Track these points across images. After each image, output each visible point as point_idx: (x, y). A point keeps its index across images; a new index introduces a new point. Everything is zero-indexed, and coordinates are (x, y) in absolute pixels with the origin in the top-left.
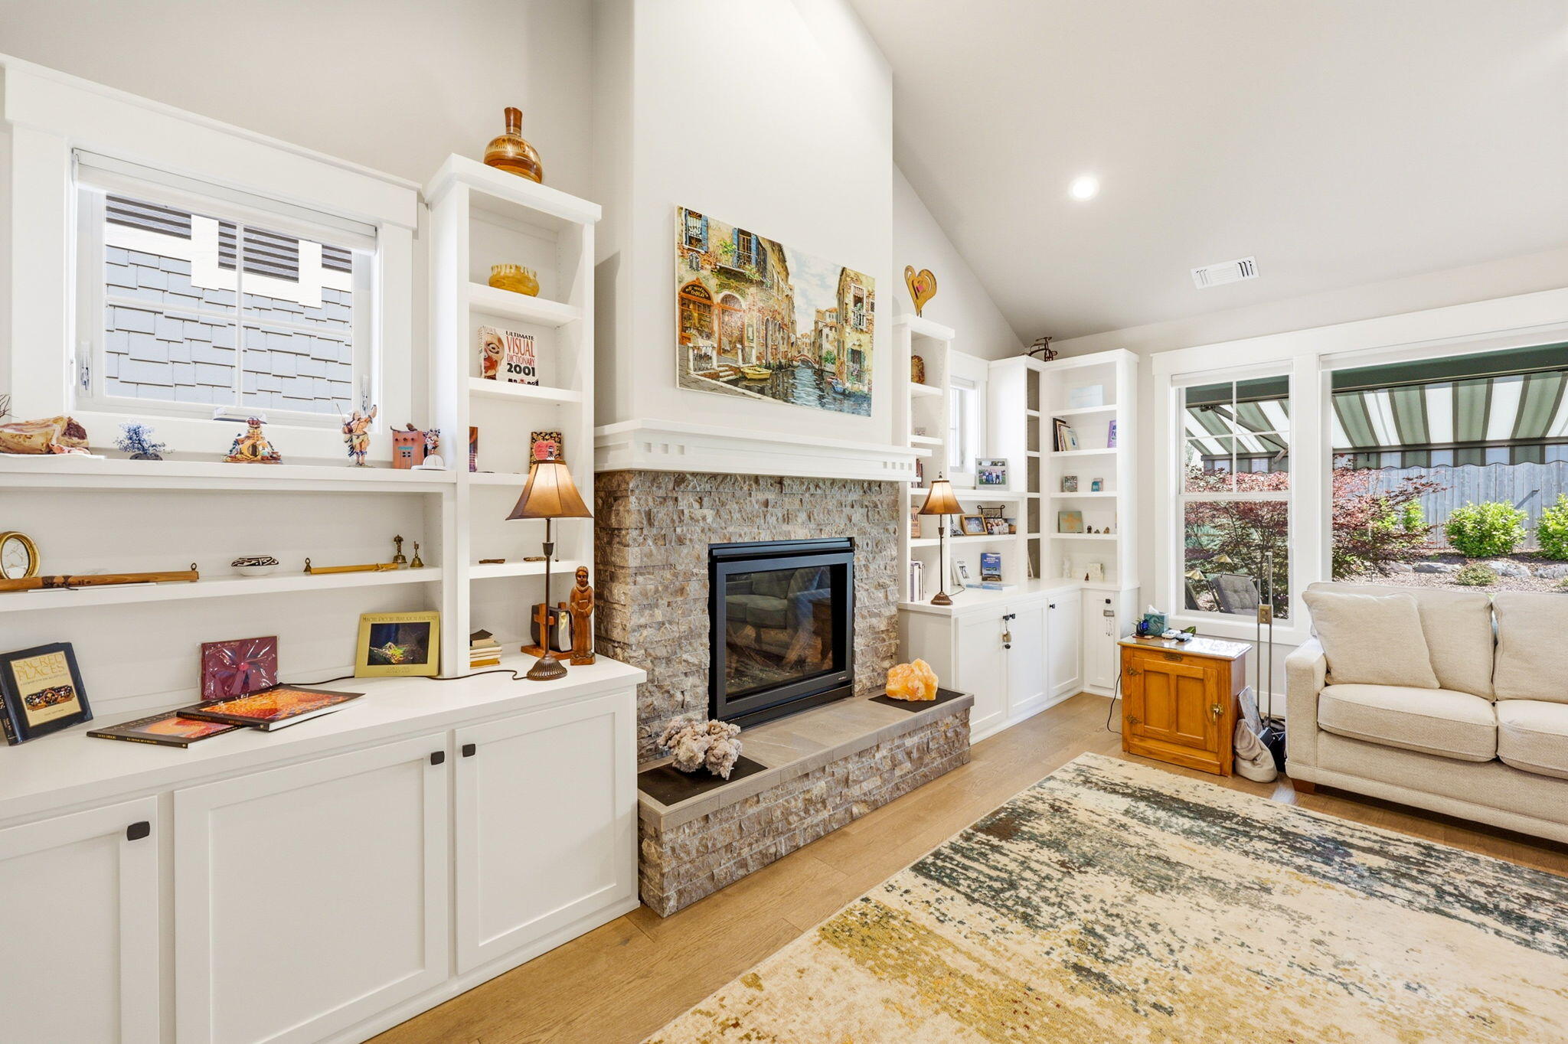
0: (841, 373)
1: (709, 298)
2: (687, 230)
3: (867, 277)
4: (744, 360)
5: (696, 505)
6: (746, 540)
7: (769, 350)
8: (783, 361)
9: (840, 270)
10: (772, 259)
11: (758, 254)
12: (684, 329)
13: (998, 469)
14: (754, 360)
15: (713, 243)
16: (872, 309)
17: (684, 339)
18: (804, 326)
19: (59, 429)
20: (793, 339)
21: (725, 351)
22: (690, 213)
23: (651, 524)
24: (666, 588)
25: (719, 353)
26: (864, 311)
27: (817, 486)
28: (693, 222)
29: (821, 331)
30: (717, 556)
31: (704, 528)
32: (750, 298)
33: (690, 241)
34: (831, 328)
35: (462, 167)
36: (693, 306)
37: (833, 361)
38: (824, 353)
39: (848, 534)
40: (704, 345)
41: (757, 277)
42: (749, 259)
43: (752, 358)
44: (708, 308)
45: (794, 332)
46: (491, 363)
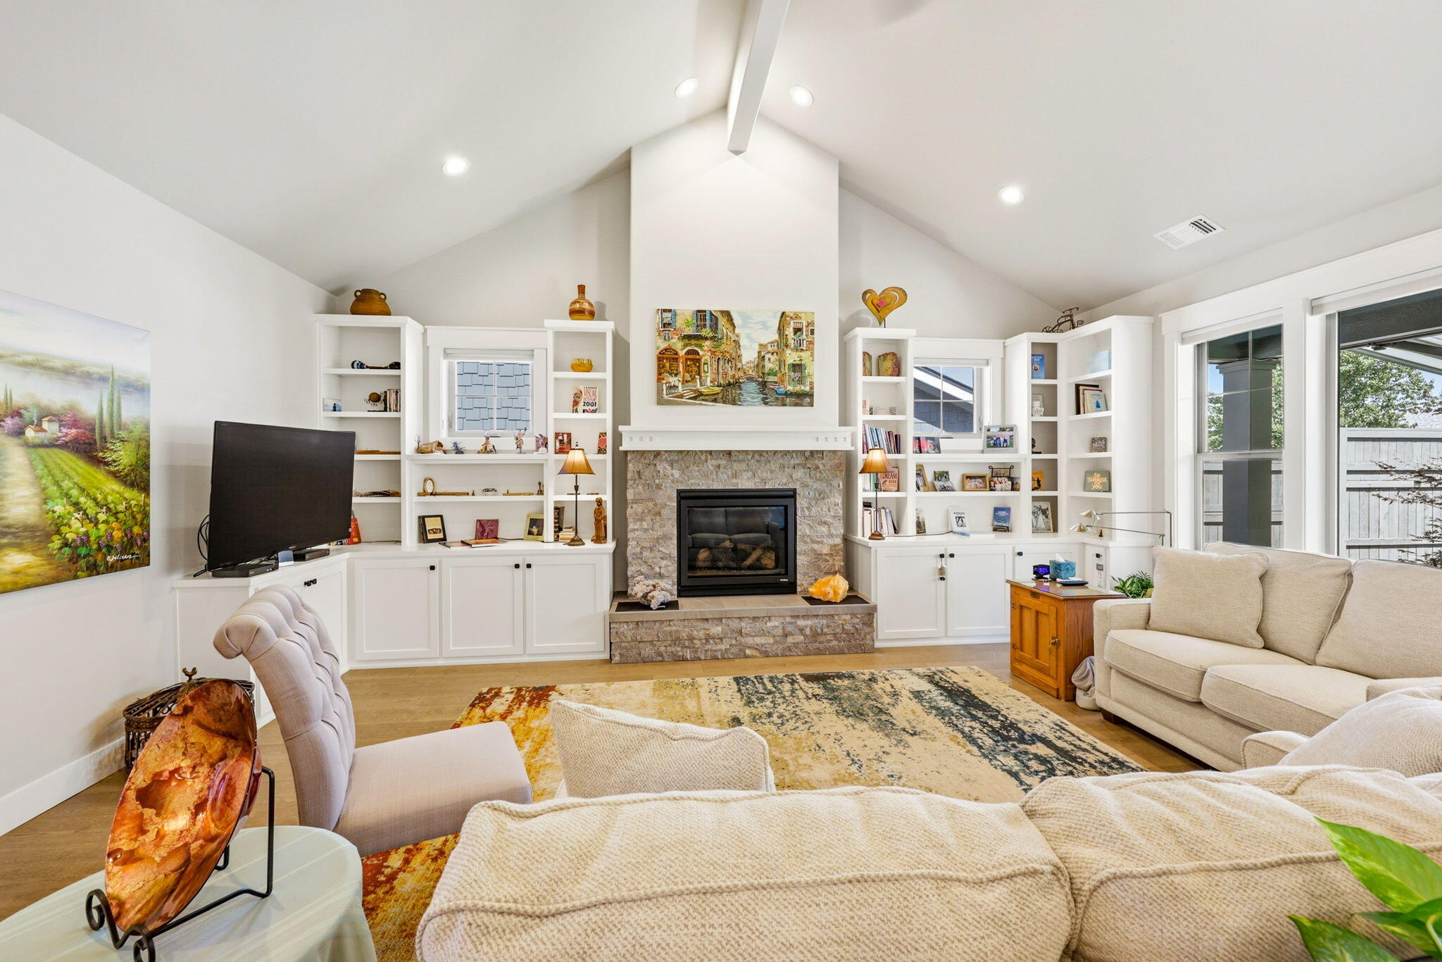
0: (782, 381)
1: (677, 354)
2: (662, 320)
3: (805, 313)
4: (701, 385)
5: (668, 468)
6: (703, 488)
7: (720, 376)
8: (731, 381)
9: (780, 314)
10: (722, 322)
11: (711, 321)
12: (660, 374)
13: (1007, 434)
14: (709, 383)
15: (679, 323)
16: (812, 332)
17: (659, 380)
18: (749, 355)
19: (435, 445)
20: (739, 365)
21: (687, 382)
22: (665, 311)
23: (640, 478)
24: (649, 511)
25: (683, 383)
26: (804, 336)
27: (761, 455)
28: (665, 315)
29: (764, 357)
30: (683, 496)
31: (674, 480)
32: (706, 348)
33: (665, 325)
34: (773, 354)
35: (548, 323)
36: (666, 360)
37: (775, 374)
38: (766, 371)
39: (791, 486)
40: (673, 380)
41: (711, 334)
42: (705, 326)
43: (707, 383)
44: (676, 360)
45: (741, 361)
46: (576, 403)
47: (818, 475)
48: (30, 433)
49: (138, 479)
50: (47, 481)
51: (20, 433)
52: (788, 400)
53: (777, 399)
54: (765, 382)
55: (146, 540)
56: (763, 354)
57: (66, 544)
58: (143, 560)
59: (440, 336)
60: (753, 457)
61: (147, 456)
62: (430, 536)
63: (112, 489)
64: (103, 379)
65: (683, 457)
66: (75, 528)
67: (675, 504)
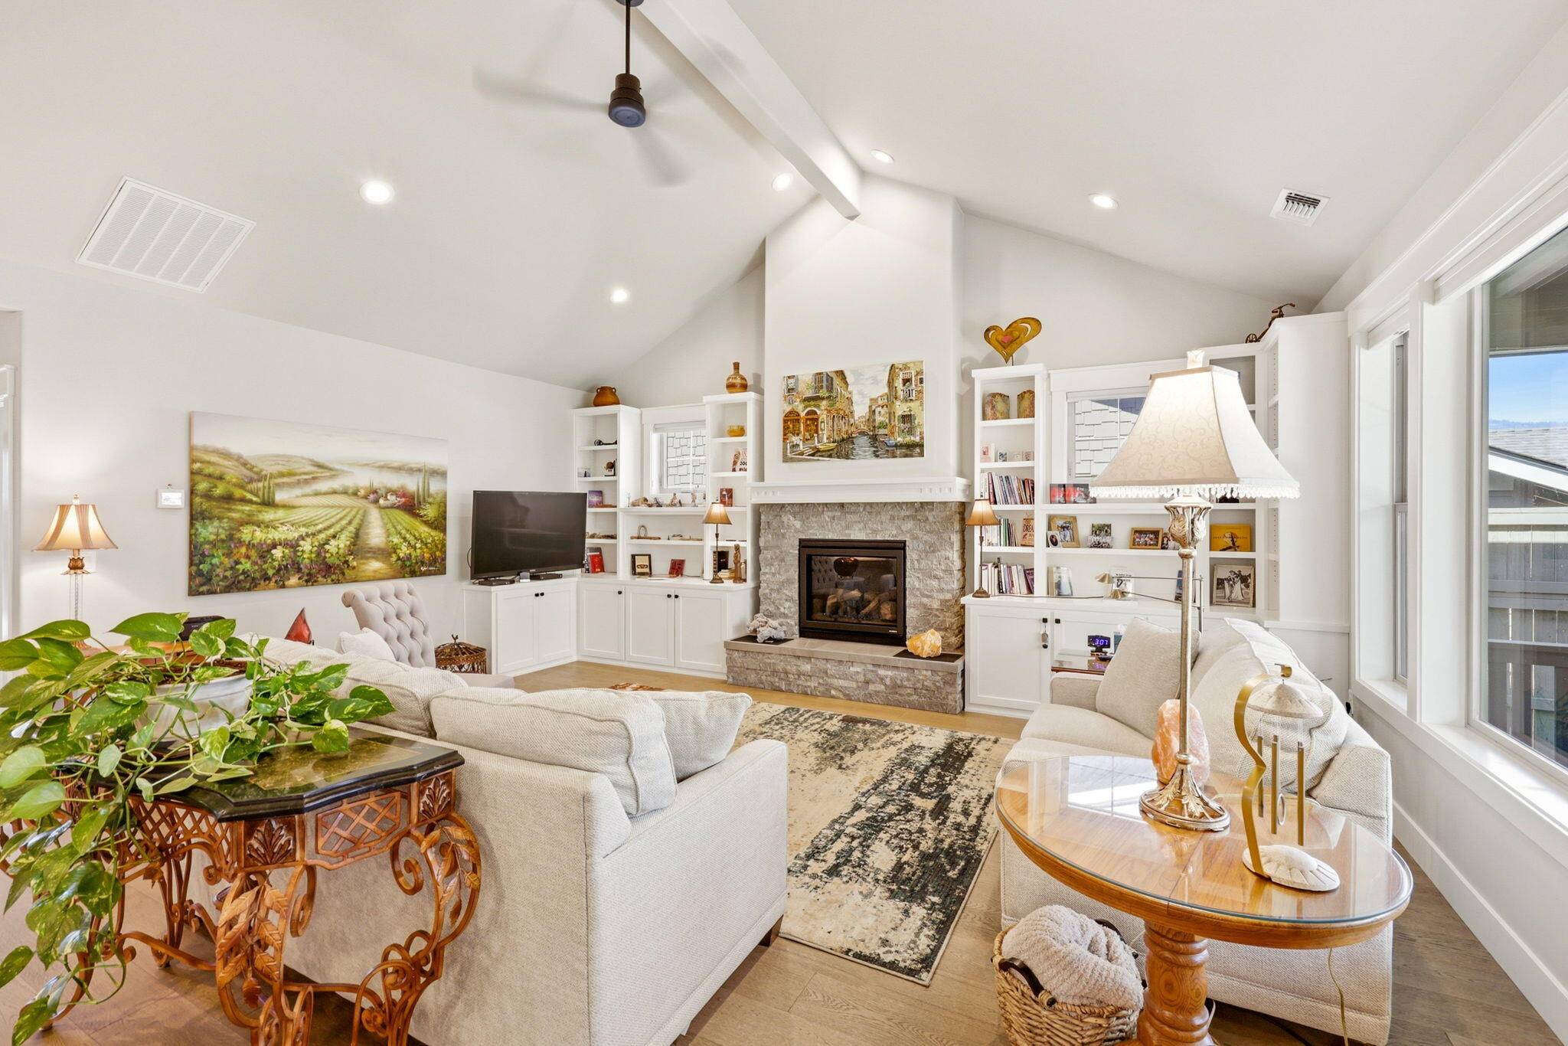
0: (892, 433)
1: (799, 415)
2: (788, 386)
3: (914, 363)
4: (819, 442)
5: (791, 518)
7: (835, 432)
8: (845, 436)
9: (889, 368)
10: (837, 381)
11: (827, 382)
12: (785, 435)
14: (825, 440)
15: (801, 387)
16: (921, 381)
17: (784, 440)
18: (860, 411)
19: (641, 500)
20: (852, 421)
21: (807, 440)
22: (789, 377)
24: (777, 558)
25: (804, 442)
26: (914, 386)
27: (872, 507)
28: (790, 381)
29: (874, 411)
30: (804, 544)
31: (797, 530)
32: (823, 408)
33: (790, 390)
34: (883, 407)
35: (706, 399)
36: (791, 422)
37: (885, 427)
38: (877, 424)
39: (900, 538)
40: (795, 439)
41: (827, 395)
42: (822, 387)
43: (824, 440)
44: (798, 421)
45: (853, 417)
46: (735, 463)
47: (928, 527)
48: (382, 501)
49: (439, 524)
50: (390, 526)
51: (376, 501)
52: (898, 452)
53: (888, 451)
54: (876, 435)
55: (444, 559)
56: (873, 408)
57: (399, 559)
58: (442, 571)
59: (652, 414)
60: (864, 509)
61: (445, 512)
62: (638, 570)
63: (424, 530)
64: (419, 470)
65: (803, 509)
66: (404, 551)
67: (797, 552)
